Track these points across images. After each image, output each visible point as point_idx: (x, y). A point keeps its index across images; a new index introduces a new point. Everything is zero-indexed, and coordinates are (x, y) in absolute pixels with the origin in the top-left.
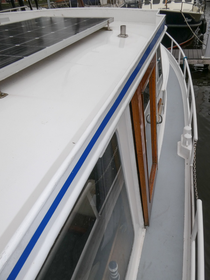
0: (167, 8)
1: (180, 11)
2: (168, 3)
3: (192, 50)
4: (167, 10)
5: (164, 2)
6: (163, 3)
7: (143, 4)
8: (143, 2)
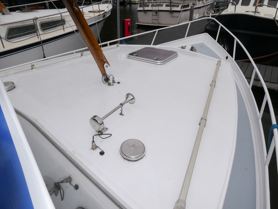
0: (255, 12)
1: (273, 18)
2: (260, 6)
3: (272, 67)
4: (257, 15)
5: (255, 5)
6: (253, 5)
7: (230, 4)
8: (230, 1)
